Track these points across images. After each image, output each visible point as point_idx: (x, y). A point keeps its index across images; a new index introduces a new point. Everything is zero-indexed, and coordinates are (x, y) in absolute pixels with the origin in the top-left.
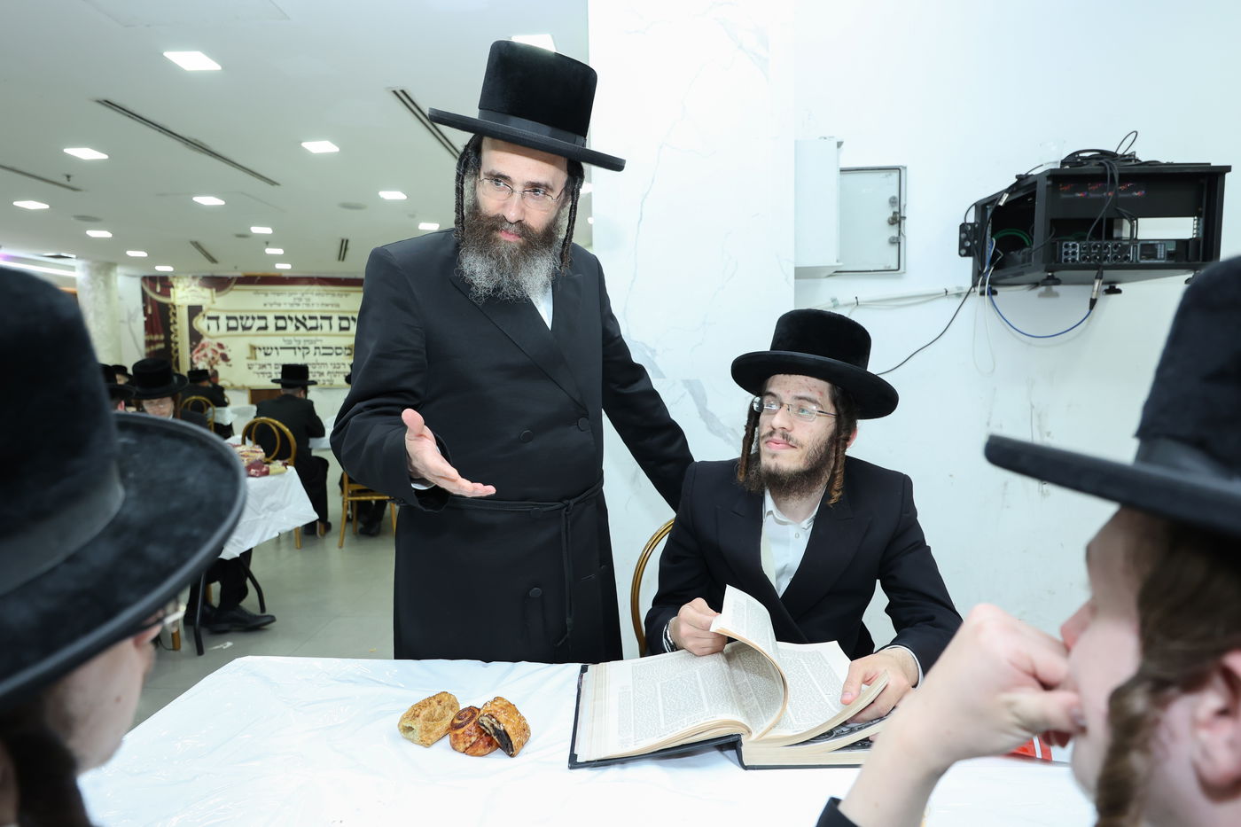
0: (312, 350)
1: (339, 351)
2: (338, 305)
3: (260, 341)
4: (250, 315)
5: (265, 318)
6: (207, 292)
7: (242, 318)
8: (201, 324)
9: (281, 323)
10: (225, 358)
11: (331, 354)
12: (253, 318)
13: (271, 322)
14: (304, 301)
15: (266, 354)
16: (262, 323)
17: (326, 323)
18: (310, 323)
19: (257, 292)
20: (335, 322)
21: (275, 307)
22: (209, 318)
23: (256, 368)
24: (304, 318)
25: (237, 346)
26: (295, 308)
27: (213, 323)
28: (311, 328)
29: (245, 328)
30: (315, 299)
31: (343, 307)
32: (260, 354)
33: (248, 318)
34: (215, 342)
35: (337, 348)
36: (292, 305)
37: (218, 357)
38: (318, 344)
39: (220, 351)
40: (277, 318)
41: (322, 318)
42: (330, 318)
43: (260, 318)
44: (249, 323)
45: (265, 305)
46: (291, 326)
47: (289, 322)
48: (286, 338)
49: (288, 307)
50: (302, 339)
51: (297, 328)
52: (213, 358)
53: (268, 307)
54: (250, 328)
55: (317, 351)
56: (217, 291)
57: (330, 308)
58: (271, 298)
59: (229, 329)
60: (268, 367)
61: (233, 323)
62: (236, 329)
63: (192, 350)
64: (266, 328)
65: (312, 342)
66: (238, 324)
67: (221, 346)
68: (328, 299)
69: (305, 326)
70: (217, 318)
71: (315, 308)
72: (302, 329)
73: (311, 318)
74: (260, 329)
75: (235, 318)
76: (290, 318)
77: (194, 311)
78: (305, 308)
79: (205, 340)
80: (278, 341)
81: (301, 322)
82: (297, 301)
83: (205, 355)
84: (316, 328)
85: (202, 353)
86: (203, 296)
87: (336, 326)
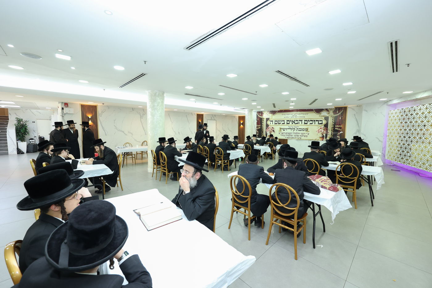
33: (280, 121)
75: (277, 121)
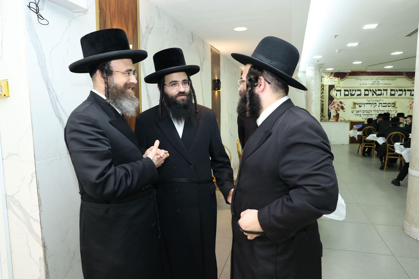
0: (378, 105)
1: (389, 105)
2: (390, 84)
3: (358, 101)
4: (354, 89)
5: (360, 90)
6: (337, 79)
7: (350, 90)
8: (334, 93)
9: (367, 93)
10: (342, 108)
11: (386, 106)
12: (355, 91)
13: (363, 92)
14: (376, 83)
15: (360, 106)
16: (359, 93)
17: (385, 92)
18: (378, 93)
19: (357, 79)
20: (389, 92)
21: (364, 86)
22: (337, 91)
23: (355, 113)
24: (376, 90)
25: (348, 103)
26: (373, 86)
27: (338, 93)
28: (379, 95)
29: (352, 95)
30: (381, 82)
31: (392, 85)
32: (357, 106)
34: (339, 101)
35: (389, 104)
36: (372, 84)
37: (339, 108)
38: (381, 102)
39: (341, 105)
40: (365, 90)
41: (384, 90)
42: (386, 90)
43: (358, 90)
44: (353, 93)
45: (360, 84)
46: (370, 94)
47: (370, 92)
48: (368, 99)
49: (370, 85)
50: (374, 99)
51: (373, 95)
52: (338, 108)
53: (362, 86)
54: (354, 95)
55: (380, 105)
56: (341, 79)
57: (387, 85)
58: (363, 82)
59: (345, 95)
60: (360, 112)
61: (347, 93)
62: (348, 95)
63: (329, 104)
64: (360, 95)
65: (378, 101)
66: (349, 93)
67: (341, 103)
68: (387, 82)
69: (376, 93)
70: (340, 91)
71: (381, 85)
72: (375, 95)
73: (379, 90)
74: (358, 95)
76: (370, 90)
77: (331, 87)
78: (377, 86)
79: (335, 100)
80: (365, 101)
81: (374, 92)
82: (374, 83)
83: (334, 107)
84: (381, 95)
85: (333, 105)
86: (335, 81)
87: (389, 94)
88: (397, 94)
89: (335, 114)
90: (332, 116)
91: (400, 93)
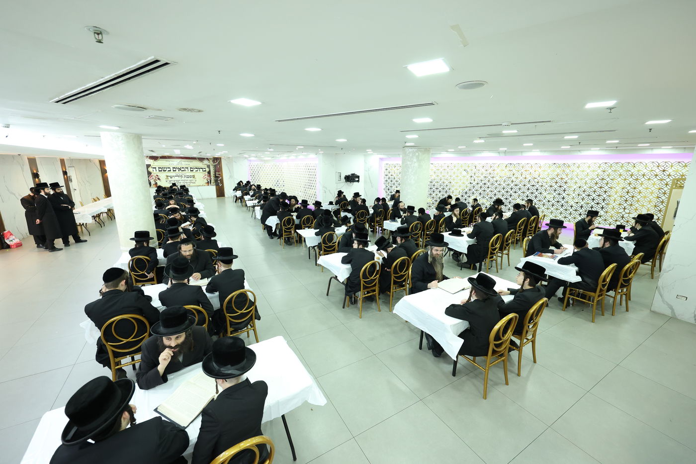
0: (183, 177)
1: (191, 177)
3: (169, 174)
4: (165, 167)
6: (152, 161)
8: (150, 169)
9: (174, 169)
10: (159, 179)
11: (189, 178)
13: (172, 169)
14: (180, 163)
15: (171, 178)
16: (169, 169)
18: (182, 169)
19: (166, 161)
20: (189, 169)
21: (172, 165)
23: (168, 182)
25: (162, 176)
27: (154, 169)
28: (182, 171)
29: (164, 171)
30: (183, 163)
31: (191, 165)
32: (169, 178)
34: (156, 174)
36: (177, 164)
37: (157, 179)
38: (185, 175)
41: (186, 168)
44: (165, 169)
45: (169, 164)
46: (177, 170)
50: (180, 173)
51: (179, 171)
52: (155, 179)
54: (166, 171)
55: (185, 177)
56: (155, 160)
58: (171, 163)
59: (159, 171)
61: (160, 169)
62: (161, 171)
63: (148, 177)
64: (170, 171)
66: (162, 169)
67: (157, 176)
68: (187, 163)
70: (156, 168)
71: (183, 165)
76: (177, 168)
77: (148, 166)
78: (181, 165)
79: (152, 174)
80: (174, 174)
81: (180, 169)
83: (153, 178)
84: (184, 171)
86: (151, 162)
87: (189, 170)
88: (195, 170)
89: (154, 183)
90: (152, 185)
91: (197, 169)
